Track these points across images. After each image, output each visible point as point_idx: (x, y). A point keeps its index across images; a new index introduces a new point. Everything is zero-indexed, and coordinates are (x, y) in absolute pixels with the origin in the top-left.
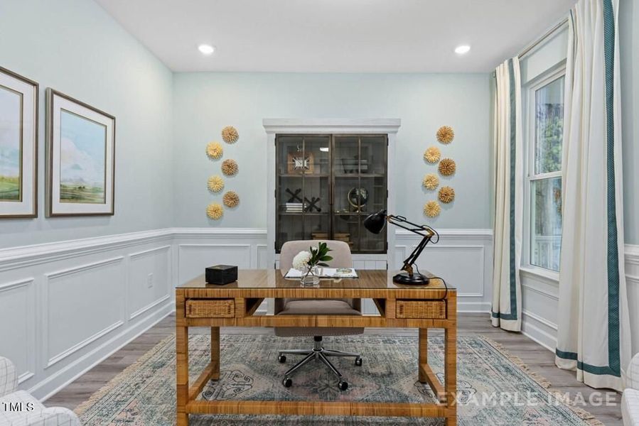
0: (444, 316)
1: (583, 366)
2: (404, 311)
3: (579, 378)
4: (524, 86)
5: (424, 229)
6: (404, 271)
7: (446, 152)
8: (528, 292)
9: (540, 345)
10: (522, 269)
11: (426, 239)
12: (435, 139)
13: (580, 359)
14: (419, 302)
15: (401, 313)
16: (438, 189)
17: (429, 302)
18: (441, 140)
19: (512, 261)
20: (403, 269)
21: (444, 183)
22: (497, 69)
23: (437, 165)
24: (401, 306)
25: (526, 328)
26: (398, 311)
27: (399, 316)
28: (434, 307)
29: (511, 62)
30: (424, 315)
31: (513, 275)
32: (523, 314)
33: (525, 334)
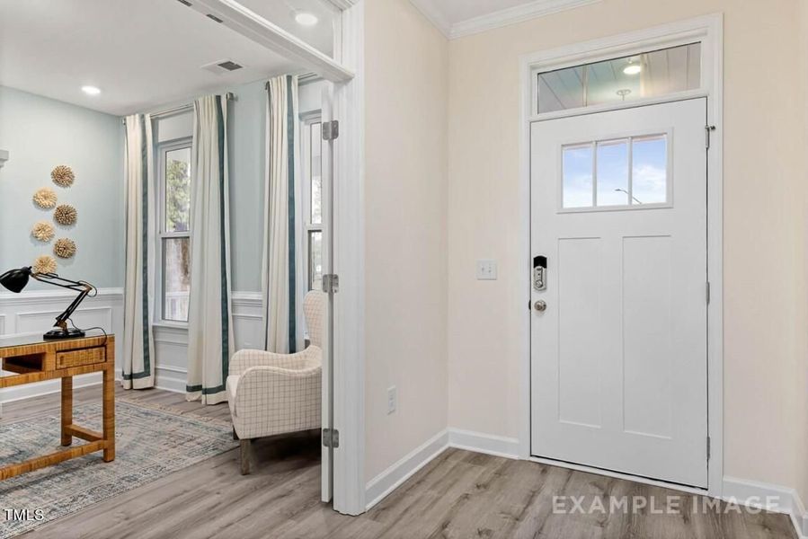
0: (104, 360)
1: (206, 392)
2: (65, 361)
4: (156, 145)
5: (81, 285)
6: (57, 328)
7: (64, 197)
8: (161, 346)
9: (169, 392)
10: (156, 324)
11: (83, 294)
12: (50, 179)
13: (204, 387)
14: (80, 351)
15: (61, 364)
16: (54, 241)
17: (90, 350)
18: (57, 182)
19: (145, 317)
20: (56, 325)
21: (62, 234)
22: (128, 118)
23: (53, 211)
24: (62, 357)
25: (158, 381)
26: (58, 362)
27: (59, 366)
28: (94, 353)
29: (143, 117)
30: (84, 362)
31: (146, 332)
32: (156, 369)
33: (158, 387)
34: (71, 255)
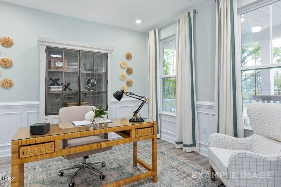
0: (152, 134)
1: (185, 146)
2: (138, 134)
3: (184, 150)
4: (159, 41)
5: (143, 98)
6: (134, 117)
7: (129, 64)
8: (162, 121)
9: (167, 142)
10: (160, 113)
11: (144, 102)
12: (125, 58)
13: (184, 143)
14: (144, 129)
15: (137, 135)
16: (126, 80)
17: (148, 128)
18: (127, 58)
19: (157, 110)
20: (134, 116)
21: (128, 77)
22: (149, 32)
23: (126, 70)
24: (137, 132)
25: (162, 136)
26: (136, 134)
27: (137, 136)
28: (149, 130)
29: (155, 31)
30: (146, 134)
31: (157, 116)
32: (160, 131)
33: (162, 138)
34: (131, 85)
